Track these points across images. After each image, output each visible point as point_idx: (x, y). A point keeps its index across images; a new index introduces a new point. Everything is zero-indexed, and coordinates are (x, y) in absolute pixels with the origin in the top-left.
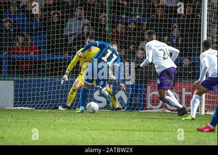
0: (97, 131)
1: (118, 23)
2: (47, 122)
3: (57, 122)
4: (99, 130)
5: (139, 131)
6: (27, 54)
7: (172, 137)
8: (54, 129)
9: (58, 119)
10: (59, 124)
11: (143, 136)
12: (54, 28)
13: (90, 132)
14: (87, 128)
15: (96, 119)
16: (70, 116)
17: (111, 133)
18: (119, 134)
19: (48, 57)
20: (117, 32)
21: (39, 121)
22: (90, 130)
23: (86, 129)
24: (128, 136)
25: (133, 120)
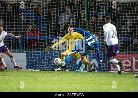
0: (79, 85)
1: (92, 16)
2: (47, 79)
3: (54, 79)
4: (80, 84)
5: (106, 84)
6: (34, 36)
7: (127, 88)
8: (52, 83)
9: (54, 77)
10: (55, 80)
11: (108, 88)
12: (51, 19)
13: (74, 85)
14: (72, 82)
15: (78, 77)
16: (62, 75)
17: (88, 85)
18: (93, 86)
19: (48, 38)
20: (92, 22)
22: (75, 84)
23: (72, 84)
24: (98, 87)
25: (101, 77)
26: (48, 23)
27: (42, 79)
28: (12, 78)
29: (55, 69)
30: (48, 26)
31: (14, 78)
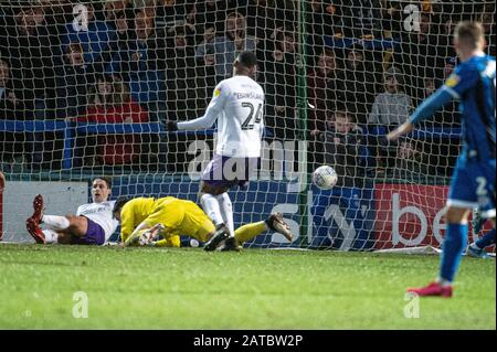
0: (277, 297)
2: (164, 275)
3: (187, 276)
4: (282, 293)
5: (374, 295)
7: (450, 309)
8: (182, 293)
9: (189, 270)
10: (192, 280)
11: (381, 307)
13: (262, 298)
14: (254, 288)
15: (275, 269)
16: (217, 263)
17: (312, 299)
18: (328, 302)
21: (147, 274)
22: (263, 293)
23: (253, 293)
24: (348, 307)
25: (359, 270)
26: (171, 75)
27: (145, 276)
28: (38, 273)
29: (192, 242)
30: (171, 85)
31: (43, 274)
